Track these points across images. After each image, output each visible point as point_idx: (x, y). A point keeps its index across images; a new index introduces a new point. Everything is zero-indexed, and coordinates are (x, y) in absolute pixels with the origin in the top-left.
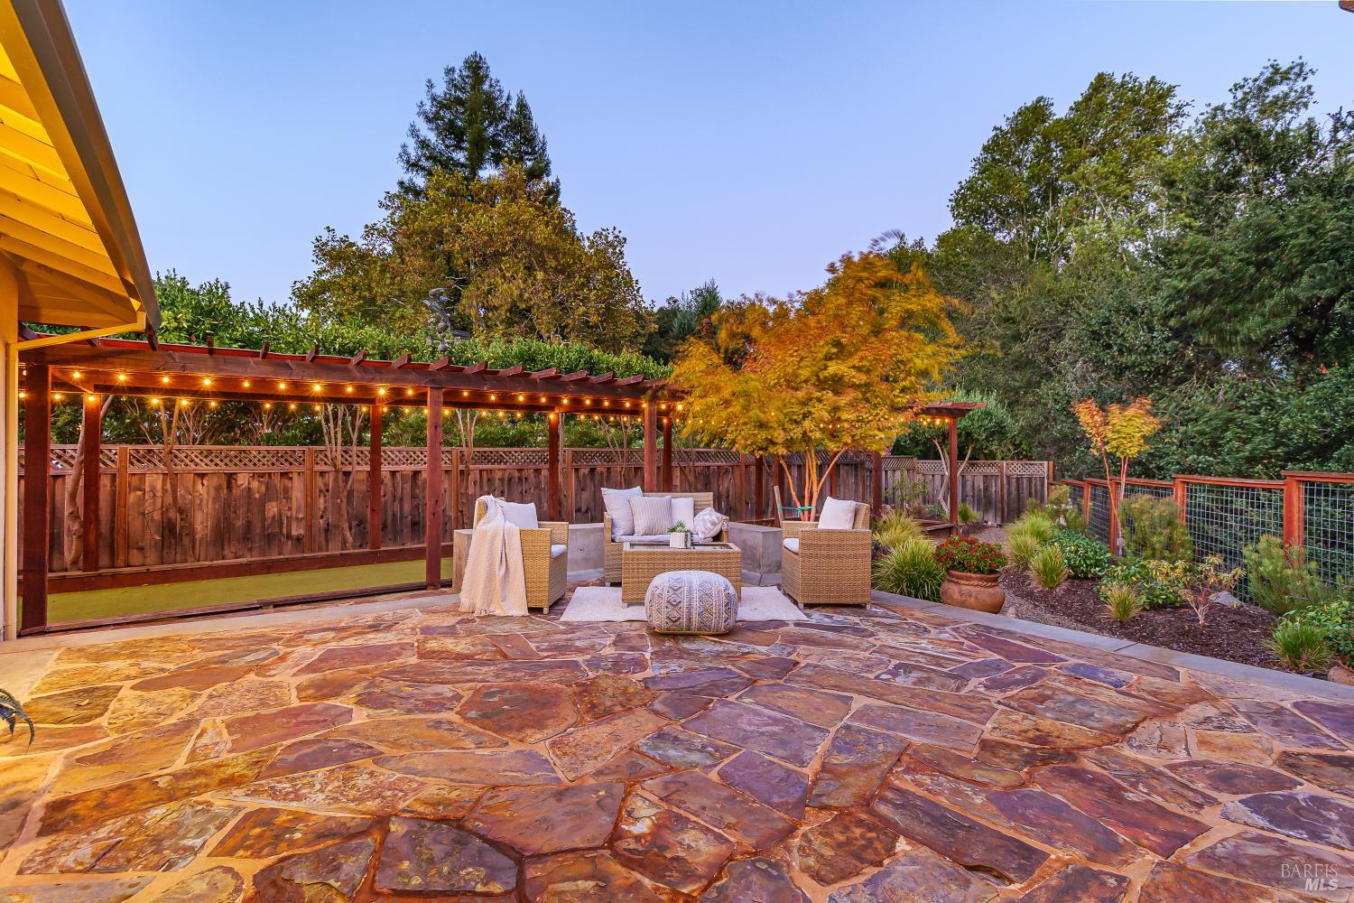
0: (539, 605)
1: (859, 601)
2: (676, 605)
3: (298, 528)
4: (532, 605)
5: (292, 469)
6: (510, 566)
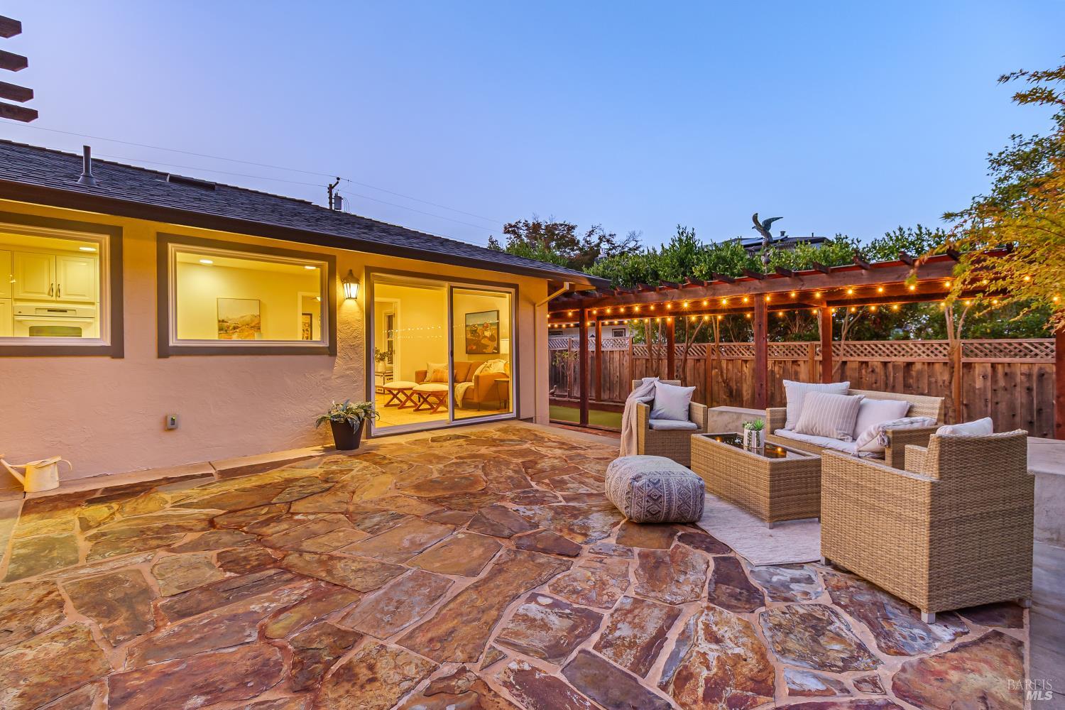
6: (633, 429)
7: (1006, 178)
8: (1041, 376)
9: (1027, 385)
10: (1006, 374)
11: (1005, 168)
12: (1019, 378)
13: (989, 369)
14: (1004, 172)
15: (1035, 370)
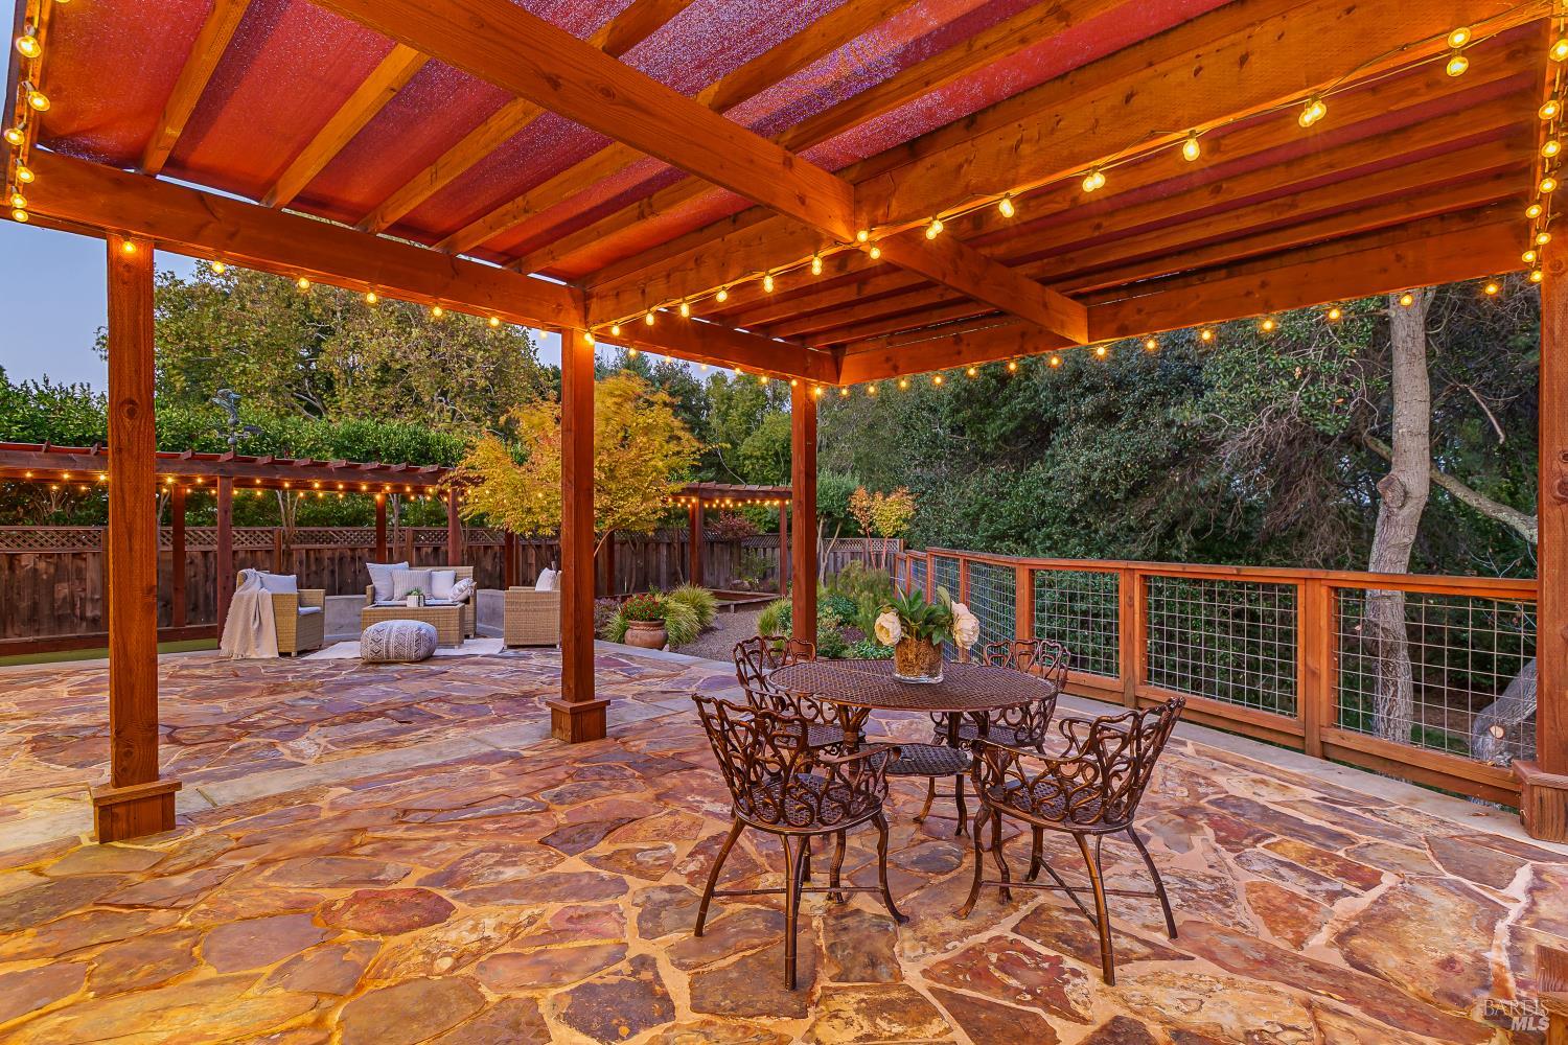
0: (288, 650)
1: (551, 642)
2: (378, 642)
3: (94, 609)
4: (282, 650)
5: (86, 549)
6: (264, 622)
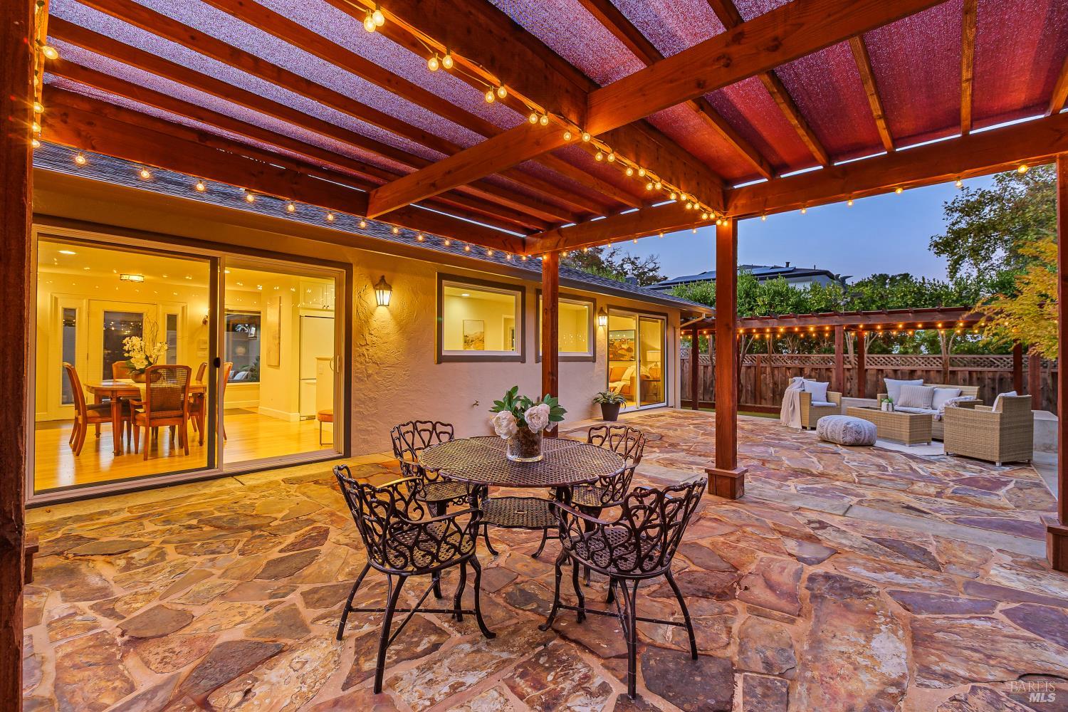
7: (957, 223)
8: (1001, 379)
9: (992, 386)
10: (978, 379)
11: (956, 215)
12: (987, 381)
13: (967, 375)
14: (955, 218)
15: (997, 376)
